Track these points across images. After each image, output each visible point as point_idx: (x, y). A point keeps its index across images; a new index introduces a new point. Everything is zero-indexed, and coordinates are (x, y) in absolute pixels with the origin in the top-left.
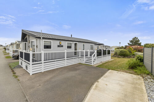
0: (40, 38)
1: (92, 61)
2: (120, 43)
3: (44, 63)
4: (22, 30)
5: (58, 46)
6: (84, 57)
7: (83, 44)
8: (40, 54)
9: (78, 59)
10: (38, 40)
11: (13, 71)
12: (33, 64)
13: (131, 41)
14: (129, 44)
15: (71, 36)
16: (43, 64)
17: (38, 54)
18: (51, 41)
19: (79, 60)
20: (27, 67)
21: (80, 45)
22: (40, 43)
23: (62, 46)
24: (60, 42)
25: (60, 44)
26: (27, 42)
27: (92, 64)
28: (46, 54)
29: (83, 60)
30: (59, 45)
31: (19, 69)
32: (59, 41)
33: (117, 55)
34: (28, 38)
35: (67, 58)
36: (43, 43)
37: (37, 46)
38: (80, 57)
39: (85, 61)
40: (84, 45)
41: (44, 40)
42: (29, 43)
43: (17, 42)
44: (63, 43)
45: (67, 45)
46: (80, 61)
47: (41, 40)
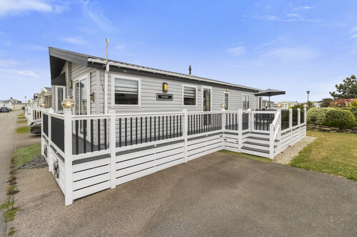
0: (101, 67)
1: (272, 147)
2: (308, 92)
3: (118, 154)
4: (50, 48)
5: (160, 97)
6: (240, 131)
7: (224, 91)
8: (102, 123)
9: (218, 136)
10: (97, 73)
11: (13, 181)
12: (75, 163)
14: (333, 94)
15: (190, 70)
16: (114, 158)
17: (95, 123)
18: (139, 79)
19: (222, 139)
20: (56, 168)
21: (217, 95)
22: (103, 85)
23: (170, 97)
24: (164, 84)
25: (164, 90)
26: (64, 87)
27: (271, 156)
28: (123, 122)
29: (234, 141)
30: (161, 92)
31: (35, 171)
32: (162, 81)
33: (315, 125)
34: (67, 75)
35: (189, 134)
36: (113, 84)
37: (92, 95)
38: (224, 129)
39: (241, 145)
40: (227, 95)
41: (114, 76)
42: (72, 88)
43: (46, 90)
44: (172, 87)
45: (183, 94)
46: (224, 143)
47: (106, 75)
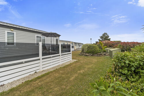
2: (91, 39)
13: (101, 37)
33: (84, 53)
